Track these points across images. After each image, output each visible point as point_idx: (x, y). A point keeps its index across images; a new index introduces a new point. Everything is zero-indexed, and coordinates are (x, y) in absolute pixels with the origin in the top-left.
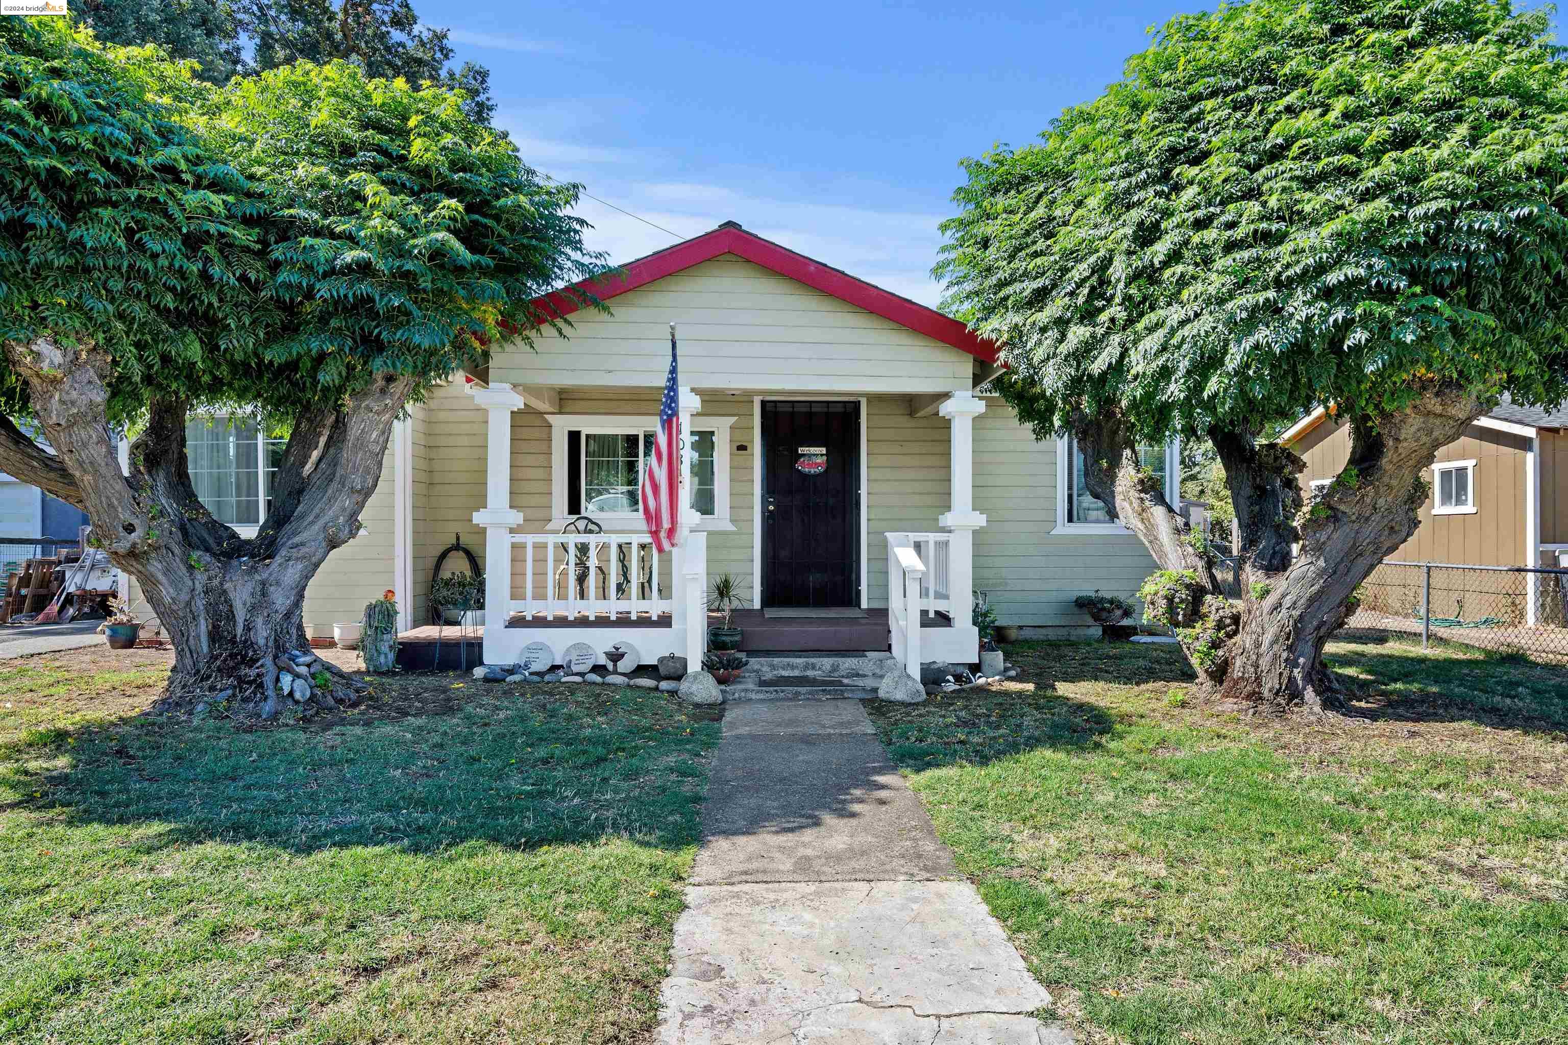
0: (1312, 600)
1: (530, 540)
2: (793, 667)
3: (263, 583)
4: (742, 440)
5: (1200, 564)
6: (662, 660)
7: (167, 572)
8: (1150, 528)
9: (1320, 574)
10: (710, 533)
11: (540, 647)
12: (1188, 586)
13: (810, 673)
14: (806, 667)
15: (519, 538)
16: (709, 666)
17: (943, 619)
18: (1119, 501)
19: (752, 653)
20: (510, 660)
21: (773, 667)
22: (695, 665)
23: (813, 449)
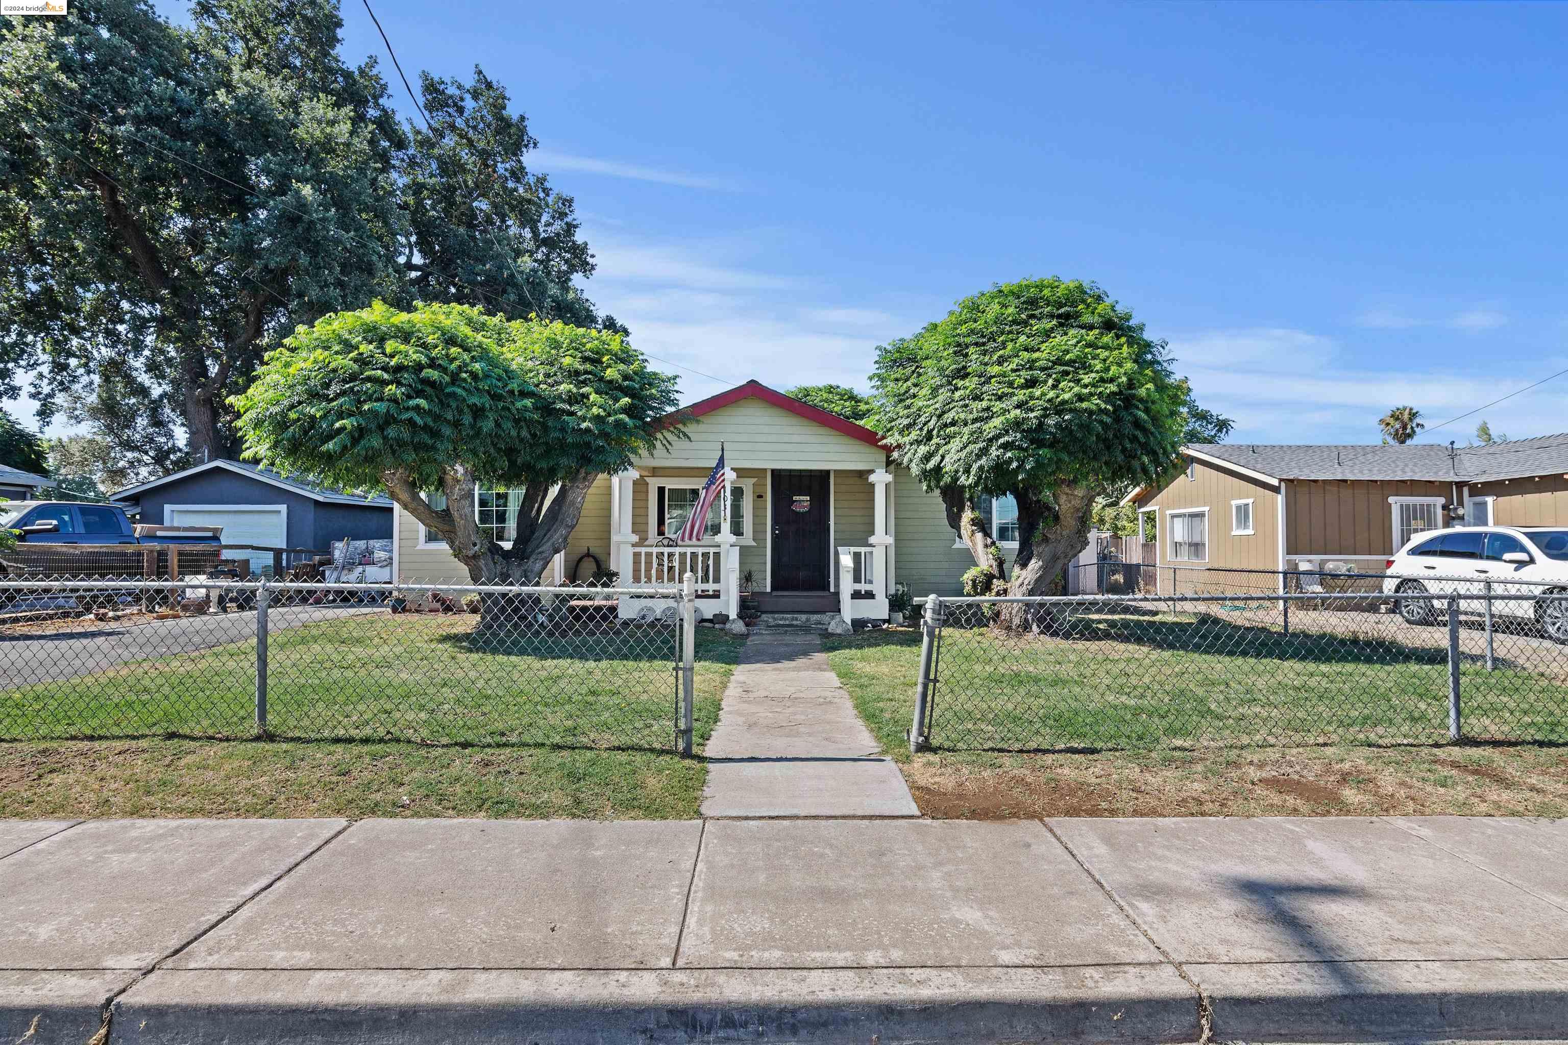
0: (1037, 581)
1: (643, 550)
2: (786, 619)
3: (525, 571)
4: (759, 492)
5: (995, 564)
6: (715, 615)
7: (486, 565)
8: (974, 544)
9: (1040, 568)
10: (741, 547)
11: (650, 609)
12: (985, 575)
13: (795, 623)
14: (793, 619)
15: (638, 549)
16: (740, 616)
17: (870, 595)
18: (963, 532)
19: (763, 612)
20: (632, 616)
21: (775, 619)
22: (733, 615)
23: (802, 498)
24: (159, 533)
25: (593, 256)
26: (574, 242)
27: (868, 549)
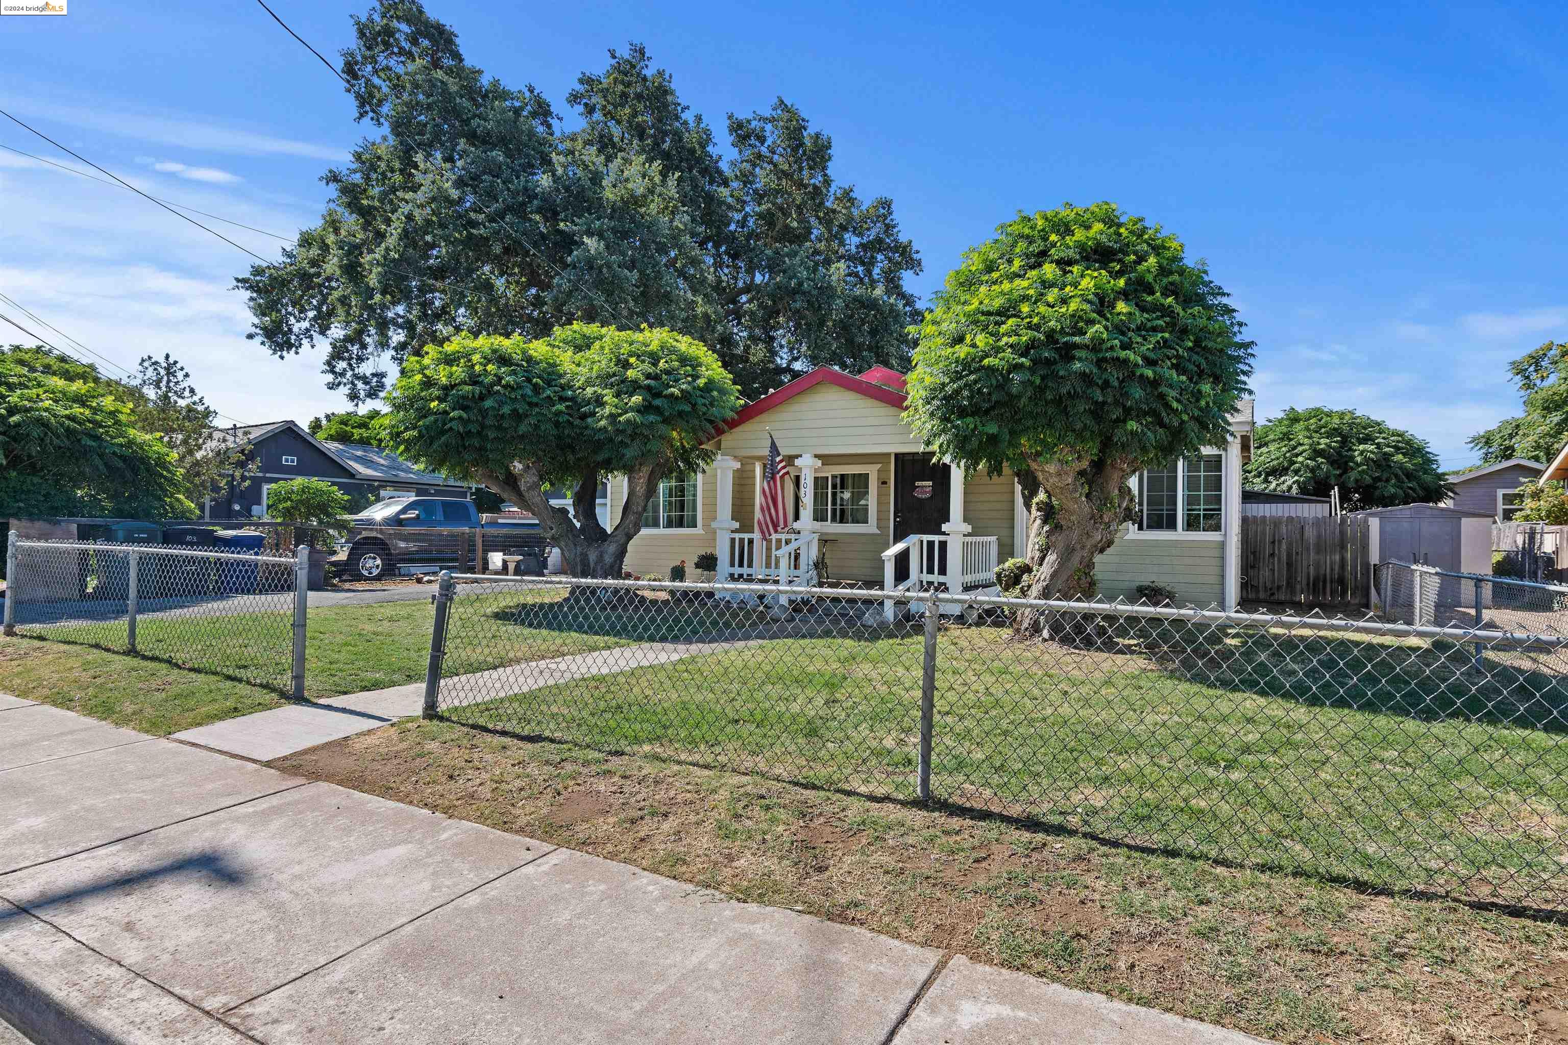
0: (1052, 576)
1: (737, 536)
4: (883, 478)
9: (1055, 561)
23: (924, 483)
24: (500, 521)
25: (918, 252)
26: (896, 241)
27: (942, 538)
